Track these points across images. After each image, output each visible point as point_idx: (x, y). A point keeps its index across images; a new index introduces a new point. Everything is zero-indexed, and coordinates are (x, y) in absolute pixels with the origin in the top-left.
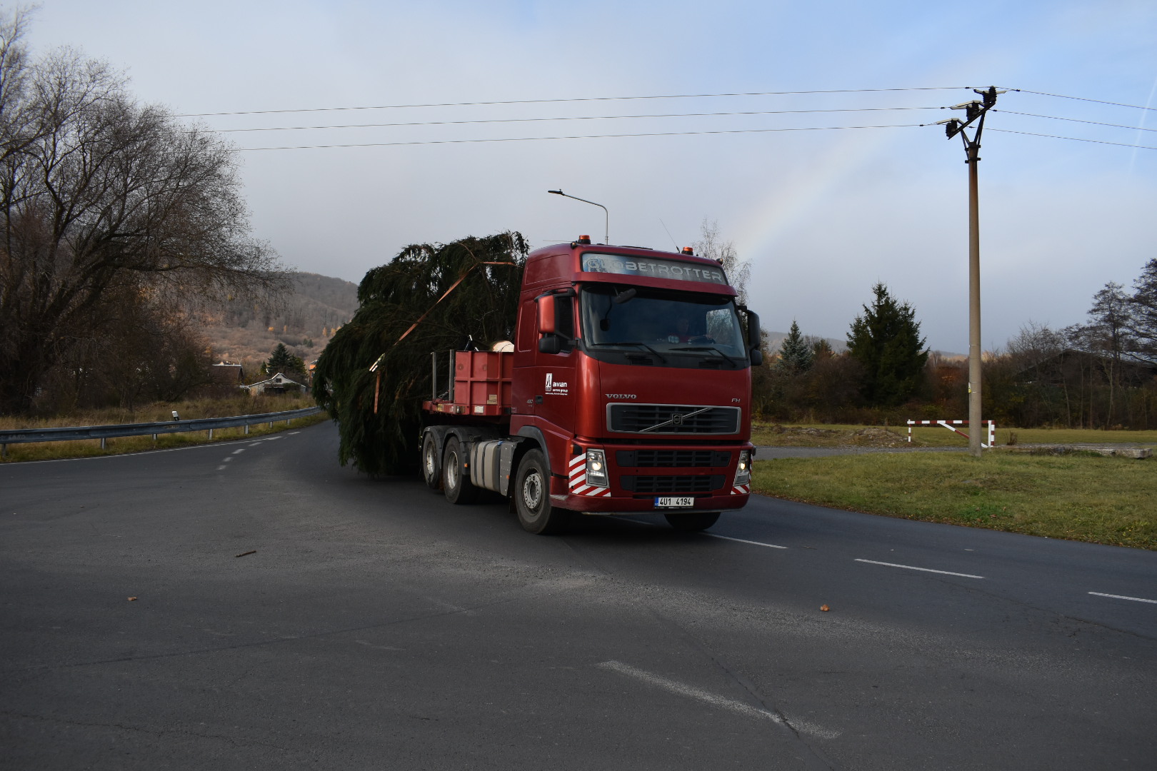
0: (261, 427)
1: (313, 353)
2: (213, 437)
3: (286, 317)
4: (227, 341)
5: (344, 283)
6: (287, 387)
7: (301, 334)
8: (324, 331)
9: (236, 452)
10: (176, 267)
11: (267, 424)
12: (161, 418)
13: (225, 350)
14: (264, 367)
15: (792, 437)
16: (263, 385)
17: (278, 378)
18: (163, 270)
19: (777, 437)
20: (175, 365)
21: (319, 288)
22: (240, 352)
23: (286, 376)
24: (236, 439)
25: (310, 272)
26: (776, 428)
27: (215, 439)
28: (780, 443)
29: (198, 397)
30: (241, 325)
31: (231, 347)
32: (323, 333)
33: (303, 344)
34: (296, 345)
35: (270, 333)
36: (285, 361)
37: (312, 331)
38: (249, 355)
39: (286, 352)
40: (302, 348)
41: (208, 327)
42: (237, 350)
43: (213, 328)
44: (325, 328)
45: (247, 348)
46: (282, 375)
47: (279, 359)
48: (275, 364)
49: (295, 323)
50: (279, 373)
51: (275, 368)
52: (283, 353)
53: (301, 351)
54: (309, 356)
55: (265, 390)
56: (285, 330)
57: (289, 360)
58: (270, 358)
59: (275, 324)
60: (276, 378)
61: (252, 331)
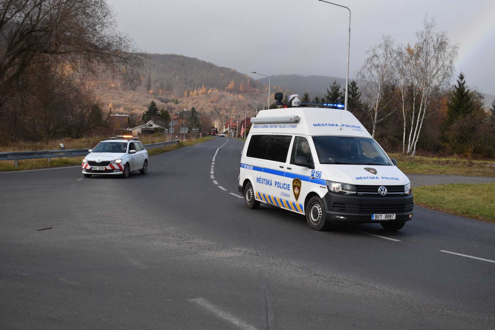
1: (178, 108)
3: (161, 84)
4: (123, 100)
5: (199, 61)
6: (156, 130)
7: (171, 95)
8: (186, 93)
13: (122, 105)
14: (143, 116)
15: (478, 169)
16: (141, 128)
17: (151, 124)
18: (62, 53)
19: (467, 169)
21: (183, 64)
23: (155, 123)
25: (176, 54)
26: (468, 163)
28: (469, 173)
30: (132, 89)
31: (126, 103)
32: (185, 95)
33: (171, 101)
34: (167, 102)
35: (151, 94)
36: (156, 113)
37: (178, 93)
38: (137, 108)
39: (156, 107)
40: (171, 104)
41: (111, 90)
42: (129, 105)
43: (114, 91)
44: (186, 91)
45: (136, 104)
46: (153, 122)
47: (152, 112)
48: (149, 115)
49: (167, 88)
50: (151, 121)
51: (149, 117)
52: (154, 107)
53: (170, 106)
54: (176, 110)
55: (142, 132)
56: (160, 92)
57: (159, 112)
58: (146, 111)
59: (154, 88)
60: (149, 124)
61: (139, 93)
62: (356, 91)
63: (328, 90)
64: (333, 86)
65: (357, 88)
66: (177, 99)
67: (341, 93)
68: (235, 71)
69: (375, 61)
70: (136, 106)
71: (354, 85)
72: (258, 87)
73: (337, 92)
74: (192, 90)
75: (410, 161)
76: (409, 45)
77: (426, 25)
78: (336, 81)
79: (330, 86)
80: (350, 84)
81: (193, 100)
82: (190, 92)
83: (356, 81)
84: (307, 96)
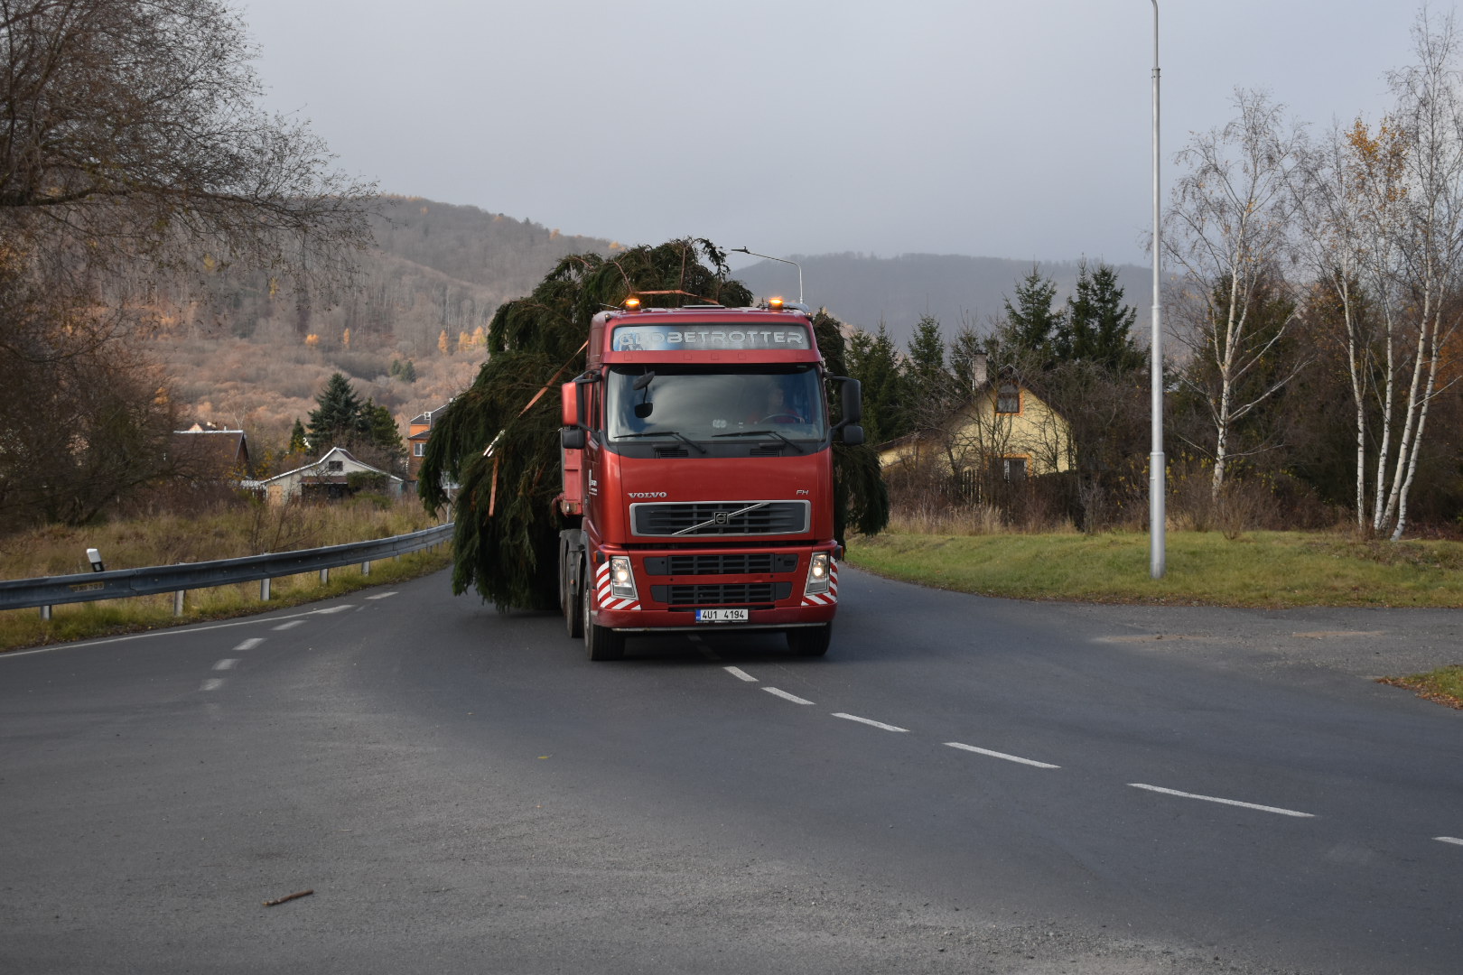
0: (300, 582)
1: (416, 396)
2: (185, 608)
3: (349, 308)
4: (206, 373)
5: (487, 217)
6: (358, 481)
7: (386, 350)
8: (442, 341)
9: (244, 646)
10: (82, 195)
11: (315, 574)
12: (57, 565)
13: (202, 394)
14: (299, 431)
16: (297, 477)
17: (336, 458)
18: (52, 202)
20: (84, 435)
21: (426, 232)
22: (238, 399)
23: (353, 456)
24: (242, 613)
25: (401, 195)
27: (192, 615)
29: (145, 512)
30: (240, 332)
31: (218, 386)
32: (440, 346)
33: (390, 373)
34: (375, 377)
35: (310, 349)
36: (349, 418)
37: (413, 341)
38: (261, 404)
39: (351, 394)
40: (388, 383)
41: (159, 337)
42: (232, 392)
43: (171, 341)
44: (443, 333)
45: (254, 388)
46: (342, 452)
47: (335, 413)
48: (325, 426)
49: (370, 322)
50: (335, 448)
51: (326, 435)
52: (343, 397)
53: (387, 391)
54: (407, 403)
55: (303, 490)
56: (346, 340)
57: (358, 414)
58: (312, 412)
59: (322, 326)
60: (330, 460)
61: (267, 345)
62: (1116, 306)
63: (1009, 307)
64: (1028, 291)
65: (1118, 295)
66: (410, 363)
67: (1058, 317)
69: (1214, 189)
70: (255, 393)
71: (1107, 285)
73: (1046, 311)
74: (466, 326)
75: (1407, 560)
76: (1358, 125)
77: (1424, 44)
78: (1039, 272)
79: (1016, 289)
80: (1089, 278)
81: (471, 365)
82: (459, 336)
83: (1112, 267)
84: (929, 331)
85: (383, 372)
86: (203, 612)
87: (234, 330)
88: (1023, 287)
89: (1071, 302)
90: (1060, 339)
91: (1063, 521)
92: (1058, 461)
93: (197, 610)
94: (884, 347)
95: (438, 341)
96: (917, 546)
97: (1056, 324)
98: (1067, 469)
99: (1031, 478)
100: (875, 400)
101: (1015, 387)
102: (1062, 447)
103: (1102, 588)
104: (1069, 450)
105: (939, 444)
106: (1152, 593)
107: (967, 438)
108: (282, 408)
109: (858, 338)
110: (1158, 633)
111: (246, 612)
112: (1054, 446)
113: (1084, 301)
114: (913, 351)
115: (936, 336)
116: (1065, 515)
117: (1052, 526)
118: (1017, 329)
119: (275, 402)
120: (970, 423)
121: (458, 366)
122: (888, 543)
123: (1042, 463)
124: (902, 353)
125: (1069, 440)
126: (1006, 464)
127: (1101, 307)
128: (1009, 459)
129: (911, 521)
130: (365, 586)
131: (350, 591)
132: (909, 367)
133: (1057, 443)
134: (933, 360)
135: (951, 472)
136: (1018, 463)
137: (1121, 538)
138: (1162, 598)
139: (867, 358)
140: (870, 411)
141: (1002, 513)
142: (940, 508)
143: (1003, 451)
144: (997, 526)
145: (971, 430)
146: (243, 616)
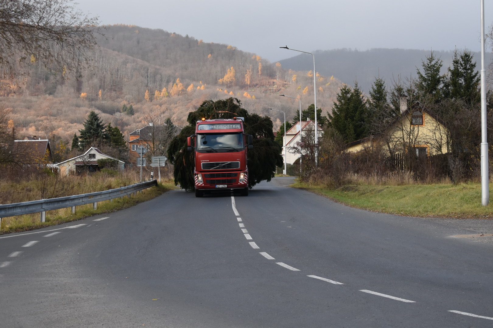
0: (62, 213)
1: (134, 122)
3: (101, 80)
4: (33, 112)
5: (168, 34)
6: (102, 164)
7: (119, 100)
8: (147, 95)
9: (28, 245)
11: (69, 209)
13: (30, 122)
14: (76, 140)
16: (74, 162)
17: (92, 152)
22: (48, 124)
23: (100, 151)
24: (30, 229)
25: (126, 24)
27: (5, 230)
30: (48, 92)
31: (39, 118)
32: (145, 97)
33: (122, 111)
34: (114, 113)
35: (83, 100)
36: (99, 133)
37: (133, 95)
38: (59, 127)
39: (99, 122)
40: (121, 116)
41: (10, 95)
42: (45, 121)
43: (15, 97)
44: (147, 91)
45: (56, 119)
46: (95, 149)
47: (92, 131)
48: (87, 137)
49: (112, 86)
50: (92, 148)
51: (87, 141)
52: (96, 123)
53: (120, 120)
54: (130, 125)
55: (76, 168)
56: (100, 95)
57: (104, 130)
58: (81, 130)
59: (89, 88)
60: (89, 153)
61: (62, 98)
62: (472, 71)
63: (419, 73)
64: (428, 65)
65: (473, 66)
66: (131, 106)
67: (443, 77)
68: (234, 49)
70: (56, 122)
71: (468, 61)
72: (278, 76)
73: (437, 74)
74: (158, 87)
78: (434, 56)
79: (422, 64)
80: (459, 58)
81: (161, 106)
82: (155, 92)
83: (470, 52)
84: (380, 86)
85: (118, 111)
86: (11, 229)
87: (46, 91)
88: (426, 63)
89: (450, 70)
90: (445, 88)
91: (445, 178)
92: (442, 148)
93: (8, 227)
94: (357, 94)
95: (145, 95)
96: (371, 191)
97: (442, 81)
98: (447, 152)
99: (429, 157)
100: (353, 120)
101: (420, 112)
102: (444, 141)
103: (457, 211)
104: (448, 143)
105: (383, 141)
106: (482, 213)
107: (397, 138)
108: (69, 129)
109: (344, 90)
110: (482, 233)
111: (32, 228)
112: (440, 141)
113: (456, 69)
114: (372, 95)
115: (383, 88)
116: (446, 175)
117: (439, 181)
118: (423, 84)
119: (66, 126)
120: (398, 130)
121: (155, 107)
122: (357, 190)
123: (434, 150)
124: (366, 96)
125: (447, 138)
126: (417, 151)
127: (465, 72)
128: (418, 148)
129: (369, 179)
130: (94, 215)
131: (86, 217)
132: (370, 104)
133: (441, 139)
134: (381, 99)
135: (389, 154)
136: (422, 150)
137: (469, 186)
138: (487, 215)
139: (349, 99)
140: (351, 125)
141: (415, 174)
142: (383, 172)
143: (415, 143)
144: (411, 181)
145: (399, 134)
146: (31, 230)
